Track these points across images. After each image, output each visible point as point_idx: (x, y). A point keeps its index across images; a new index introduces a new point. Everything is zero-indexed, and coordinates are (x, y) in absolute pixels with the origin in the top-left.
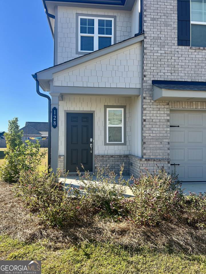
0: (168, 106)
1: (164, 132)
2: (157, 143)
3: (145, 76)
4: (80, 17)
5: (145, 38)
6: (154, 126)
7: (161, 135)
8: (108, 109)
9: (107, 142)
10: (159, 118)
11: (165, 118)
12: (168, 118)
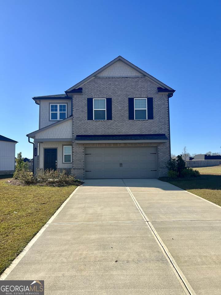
0: (83, 146)
2: (79, 162)
3: (73, 134)
4: (51, 104)
5: (73, 117)
6: (77, 154)
7: (80, 158)
8: (64, 146)
9: (64, 162)
10: (79, 151)
11: (82, 151)
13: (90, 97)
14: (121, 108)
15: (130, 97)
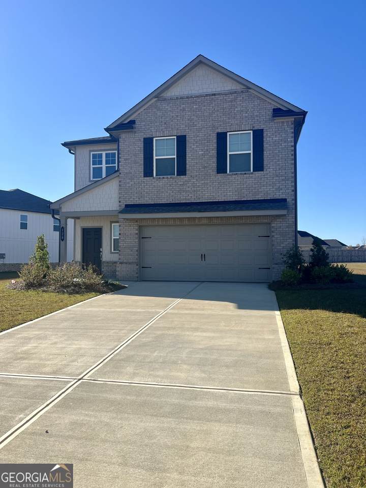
0: (136, 223)
1: (134, 242)
2: (129, 251)
3: (120, 202)
4: (92, 153)
5: (120, 174)
6: (126, 238)
7: (132, 245)
8: (113, 224)
9: (113, 251)
10: (130, 232)
12: (137, 232)
13: (148, 136)
14: (202, 152)
15: (220, 131)
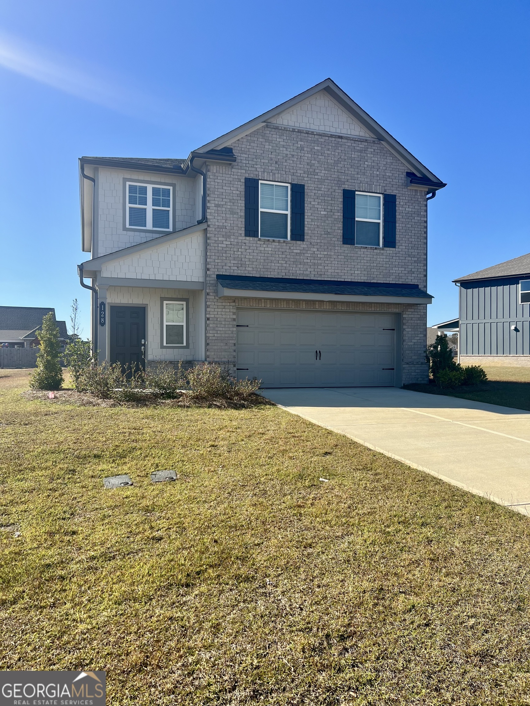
0: (234, 304)
1: (230, 332)
2: (222, 344)
3: (208, 270)
4: (128, 183)
5: (208, 226)
6: (218, 325)
7: (226, 335)
8: (165, 302)
9: (165, 344)
10: (224, 316)
11: (231, 316)
12: (234, 317)
13: (252, 176)
14: (325, 213)
15: (347, 187)
